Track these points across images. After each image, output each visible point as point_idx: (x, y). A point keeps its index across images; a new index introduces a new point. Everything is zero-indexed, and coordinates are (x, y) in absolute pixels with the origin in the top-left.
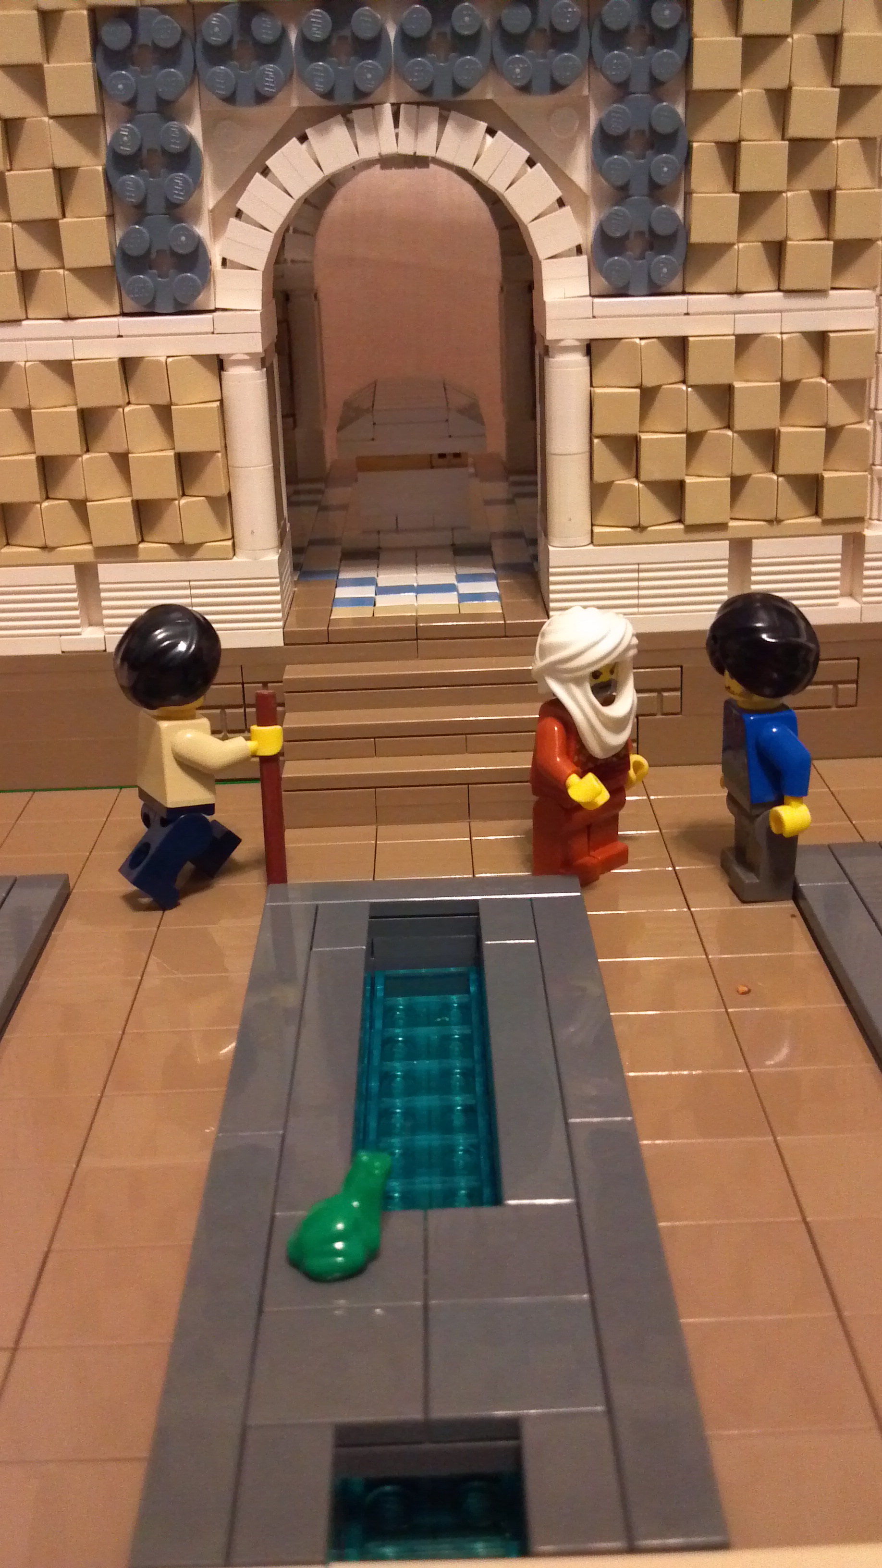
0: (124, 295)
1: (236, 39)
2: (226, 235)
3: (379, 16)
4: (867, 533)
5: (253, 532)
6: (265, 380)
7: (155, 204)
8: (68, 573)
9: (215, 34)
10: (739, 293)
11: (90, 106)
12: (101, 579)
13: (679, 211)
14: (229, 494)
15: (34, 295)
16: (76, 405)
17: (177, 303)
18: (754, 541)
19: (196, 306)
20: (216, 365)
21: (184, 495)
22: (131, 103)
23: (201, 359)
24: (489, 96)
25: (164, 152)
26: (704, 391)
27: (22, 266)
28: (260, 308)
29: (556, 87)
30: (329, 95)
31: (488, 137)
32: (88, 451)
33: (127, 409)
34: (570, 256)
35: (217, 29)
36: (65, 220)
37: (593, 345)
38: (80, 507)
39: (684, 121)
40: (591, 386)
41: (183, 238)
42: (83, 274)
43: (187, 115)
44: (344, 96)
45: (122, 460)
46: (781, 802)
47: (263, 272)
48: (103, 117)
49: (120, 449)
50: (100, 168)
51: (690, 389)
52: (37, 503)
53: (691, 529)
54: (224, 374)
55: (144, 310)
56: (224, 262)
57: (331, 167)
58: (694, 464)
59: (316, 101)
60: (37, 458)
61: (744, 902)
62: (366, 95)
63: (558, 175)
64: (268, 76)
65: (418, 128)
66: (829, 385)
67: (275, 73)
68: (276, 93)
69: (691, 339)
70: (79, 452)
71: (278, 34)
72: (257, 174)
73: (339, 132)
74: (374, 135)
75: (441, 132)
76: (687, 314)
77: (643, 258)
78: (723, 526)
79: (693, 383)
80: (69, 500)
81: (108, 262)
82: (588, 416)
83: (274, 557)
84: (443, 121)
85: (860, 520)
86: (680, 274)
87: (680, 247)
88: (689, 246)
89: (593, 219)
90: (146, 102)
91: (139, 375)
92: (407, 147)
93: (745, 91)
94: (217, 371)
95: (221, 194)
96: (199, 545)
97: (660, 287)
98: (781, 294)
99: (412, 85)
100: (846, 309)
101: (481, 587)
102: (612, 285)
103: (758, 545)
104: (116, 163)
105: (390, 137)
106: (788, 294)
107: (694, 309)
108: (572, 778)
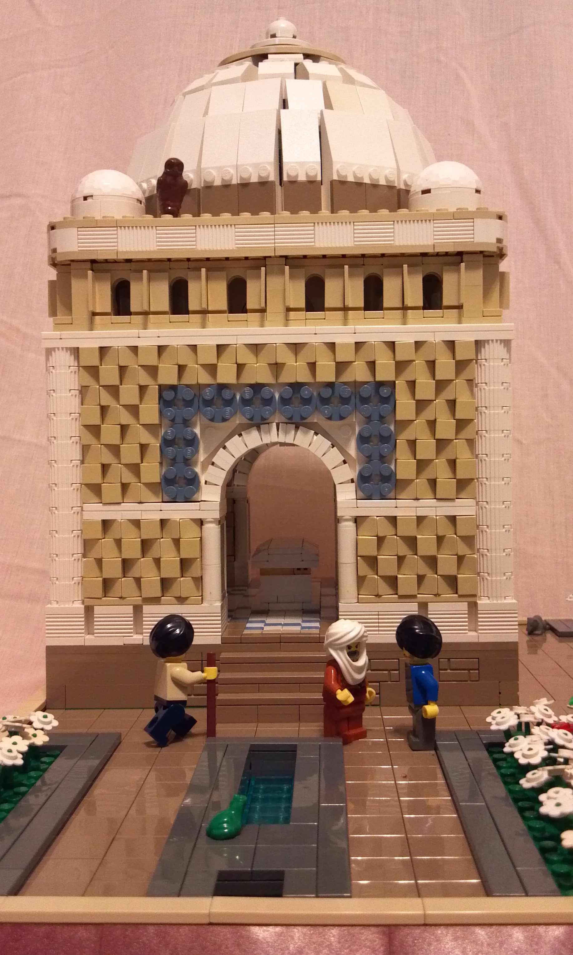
0: (164, 493)
1: (216, 397)
2: (208, 471)
3: (272, 390)
4: (478, 602)
5: (211, 593)
6: (220, 529)
7: (180, 459)
8: (130, 609)
9: (207, 396)
10: (417, 499)
11: (157, 421)
12: (144, 612)
13: (393, 467)
14: (202, 577)
15: (128, 493)
16: (140, 538)
17: (185, 497)
18: (429, 603)
19: (193, 499)
20: (200, 523)
21: (182, 577)
22: (173, 420)
23: (194, 520)
24: (315, 421)
25: (185, 439)
26: (404, 538)
27: (124, 481)
28: (219, 500)
29: (342, 418)
30: (251, 419)
31: (315, 436)
32: (143, 557)
33: (162, 540)
34: (348, 483)
35: (208, 394)
36: (142, 464)
37: (357, 518)
38: (138, 581)
39: (394, 431)
40: (357, 535)
41: (190, 472)
42: (148, 485)
43: (195, 426)
44: (257, 420)
45: (157, 561)
46: (427, 704)
47: (222, 487)
48: (161, 425)
49: (157, 556)
50: (158, 445)
51: (398, 538)
52: (120, 578)
53: (401, 597)
54: (203, 526)
55: (172, 500)
56: (206, 482)
57: (251, 446)
58: (402, 569)
59: (245, 421)
60: (122, 559)
61: (413, 750)
62: (265, 419)
63: (343, 451)
64: (227, 411)
65: (286, 432)
66: (458, 538)
67: (230, 410)
68: (230, 418)
69: (398, 517)
70: (139, 557)
71: (232, 397)
72: (221, 449)
73: (255, 433)
74: (269, 435)
75: (295, 434)
76: (396, 507)
77: (378, 485)
78: (414, 596)
79: (399, 535)
80: (134, 577)
81: (159, 481)
82: (355, 548)
83: (219, 604)
84: (297, 428)
85: (475, 596)
86: (394, 491)
87: (393, 480)
88: (397, 480)
89: (358, 469)
90: (179, 420)
91: (168, 526)
92: (282, 439)
93: (417, 421)
94: (200, 525)
95: (206, 456)
96: (187, 598)
97: (386, 496)
98: (435, 500)
99: (284, 416)
100: (463, 507)
101: (313, 625)
102: (365, 495)
103: (430, 606)
104: (165, 443)
105: (275, 435)
106: (438, 500)
107: (399, 505)
108: (339, 691)
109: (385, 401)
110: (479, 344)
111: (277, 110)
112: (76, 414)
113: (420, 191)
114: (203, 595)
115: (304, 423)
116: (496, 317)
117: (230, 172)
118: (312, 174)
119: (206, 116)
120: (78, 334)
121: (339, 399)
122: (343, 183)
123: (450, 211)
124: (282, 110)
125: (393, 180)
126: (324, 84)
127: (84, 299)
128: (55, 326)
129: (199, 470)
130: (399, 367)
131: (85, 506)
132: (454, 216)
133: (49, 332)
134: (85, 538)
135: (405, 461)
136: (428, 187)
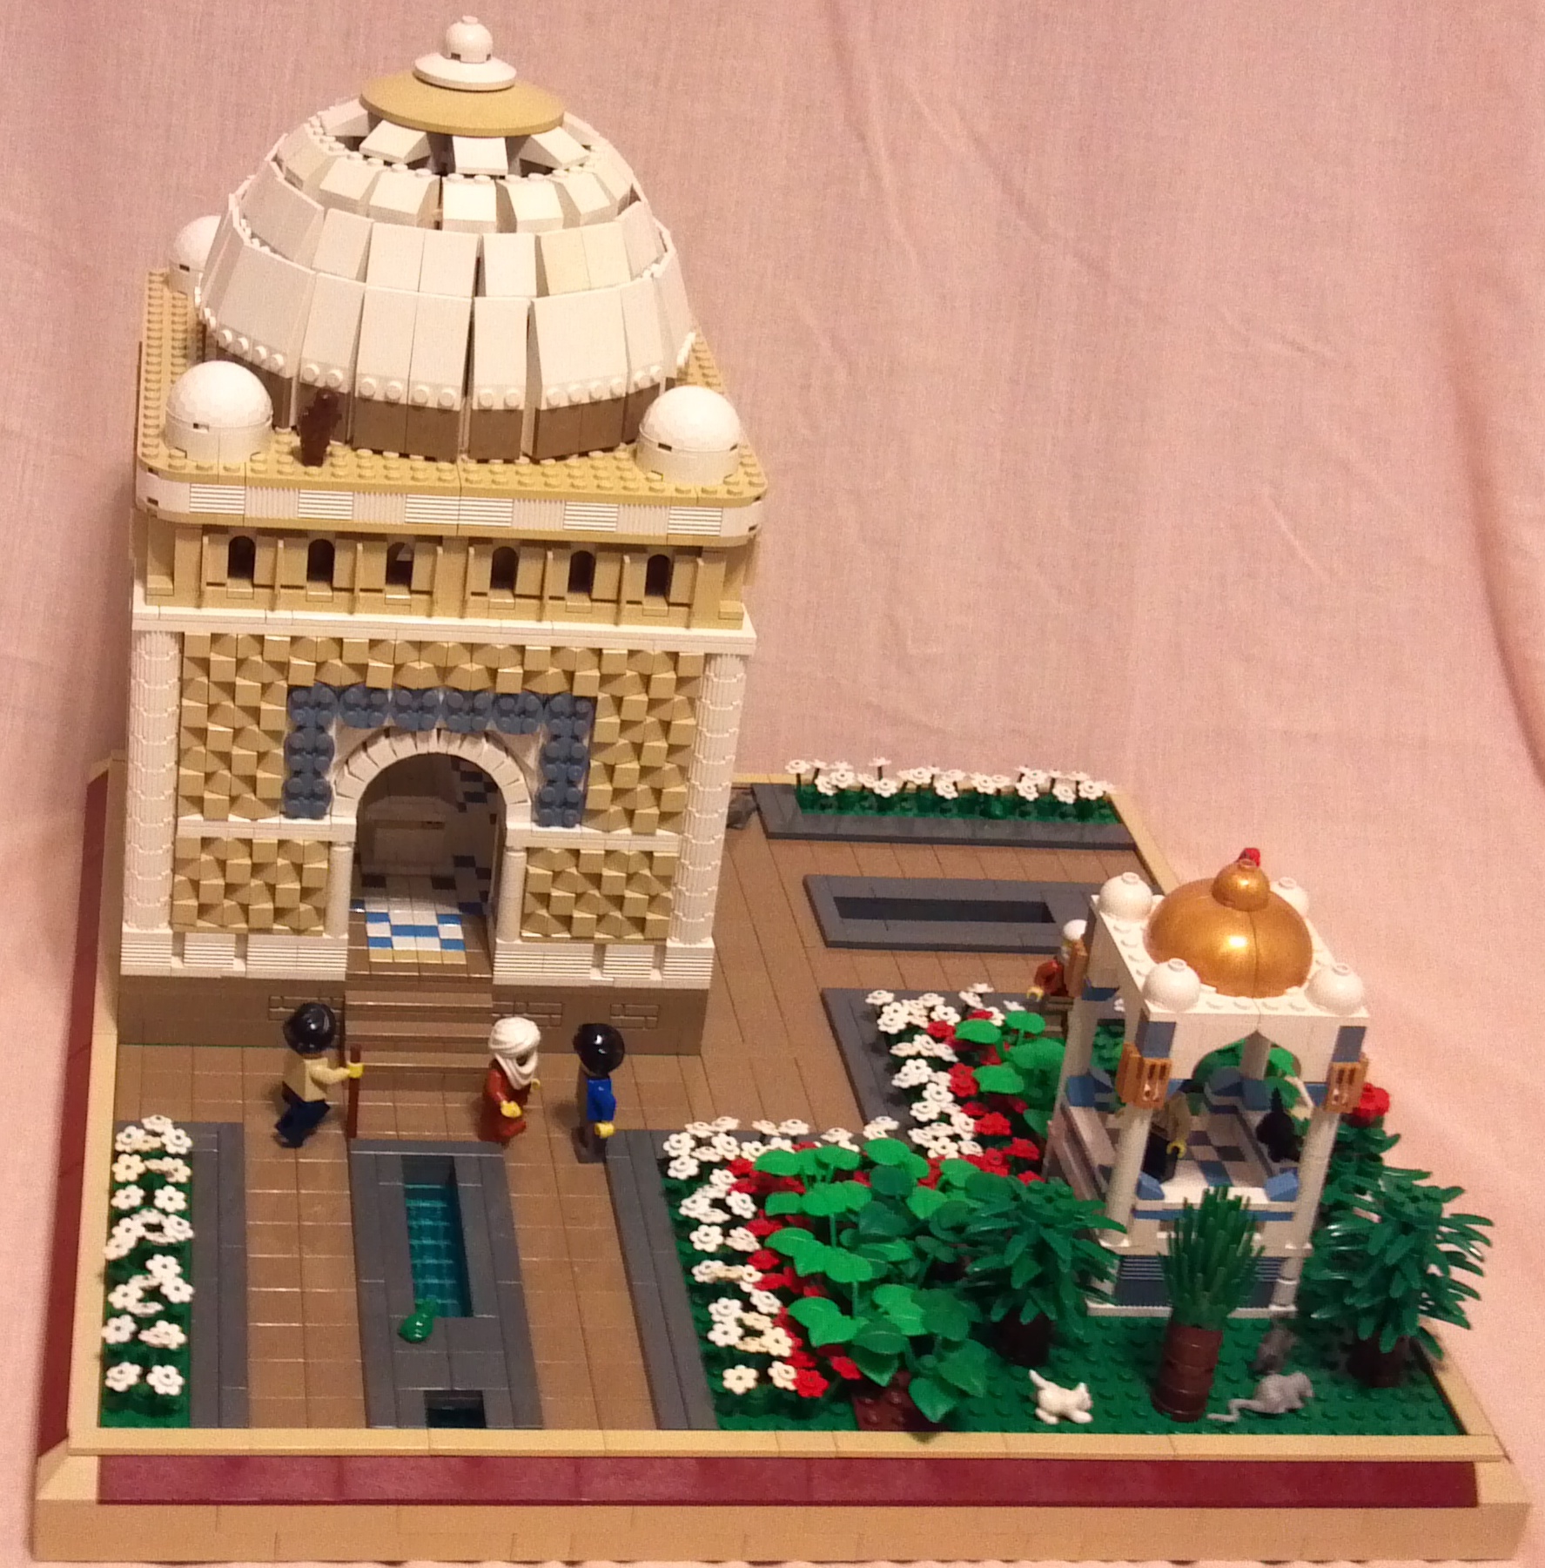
0: (284, 810)
1: (362, 701)
3: (436, 695)
4: (668, 945)
5: (336, 925)
6: (352, 853)
7: (308, 770)
8: (231, 938)
9: (350, 698)
10: (609, 829)
11: (284, 728)
12: (249, 942)
13: (581, 792)
14: (326, 907)
16: (251, 860)
17: (312, 814)
19: (322, 814)
20: (328, 844)
21: (302, 905)
22: (303, 725)
23: (321, 843)
24: (488, 728)
25: (316, 746)
26: (587, 874)
29: (523, 731)
32: (253, 881)
33: (278, 863)
34: (522, 803)
35: (352, 696)
36: (259, 775)
37: (530, 849)
38: (245, 905)
39: (587, 753)
40: (528, 867)
41: (321, 788)
42: (265, 800)
43: (329, 728)
44: (413, 725)
45: (271, 885)
46: (600, 1121)
47: (358, 801)
49: (271, 881)
50: (282, 752)
51: (579, 874)
52: (221, 902)
53: (574, 937)
54: (332, 850)
55: (294, 817)
56: (339, 794)
57: (402, 755)
58: (579, 904)
59: (396, 725)
60: (225, 883)
61: (580, 1162)
62: (424, 724)
63: (519, 761)
64: (375, 717)
65: (449, 742)
66: (653, 875)
67: (379, 716)
69: (582, 851)
70: (248, 881)
71: (383, 701)
72: (361, 752)
73: (408, 739)
74: (426, 742)
75: (461, 744)
76: (581, 838)
77: (560, 810)
78: (591, 937)
79: (581, 871)
80: (239, 901)
81: (279, 796)
82: (524, 882)
83: (346, 936)
84: (463, 740)
85: (664, 939)
86: (579, 820)
87: (580, 808)
88: (585, 808)
90: (310, 723)
91: (287, 848)
92: (443, 749)
93: (620, 742)
94: (329, 848)
95: (340, 757)
96: (306, 930)
97: (568, 825)
98: (631, 832)
99: (449, 722)
100: (664, 842)
101: (453, 931)
102: (543, 821)
103: (609, 947)
104: (291, 750)
105: (434, 745)
106: (634, 833)
107: (585, 837)
108: (504, 1103)
109: (583, 716)
110: (709, 657)
111: (470, 301)
112: (173, 709)
113: (657, 441)
114: (324, 924)
115: (473, 733)
116: (736, 620)
117: (398, 390)
118: (512, 404)
119: (365, 281)
120: (182, 615)
121: (524, 712)
122: (553, 411)
123: (693, 495)
124: (477, 299)
125: (621, 392)
126: (538, 240)
127: (192, 568)
128: (148, 596)
129: (331, 777)
130: (605, 680)
131: (180, 819)
132: (698, 502)
133: (142, 609)
134: (177, 856)
135: (599, 788)
136: (668, 443)
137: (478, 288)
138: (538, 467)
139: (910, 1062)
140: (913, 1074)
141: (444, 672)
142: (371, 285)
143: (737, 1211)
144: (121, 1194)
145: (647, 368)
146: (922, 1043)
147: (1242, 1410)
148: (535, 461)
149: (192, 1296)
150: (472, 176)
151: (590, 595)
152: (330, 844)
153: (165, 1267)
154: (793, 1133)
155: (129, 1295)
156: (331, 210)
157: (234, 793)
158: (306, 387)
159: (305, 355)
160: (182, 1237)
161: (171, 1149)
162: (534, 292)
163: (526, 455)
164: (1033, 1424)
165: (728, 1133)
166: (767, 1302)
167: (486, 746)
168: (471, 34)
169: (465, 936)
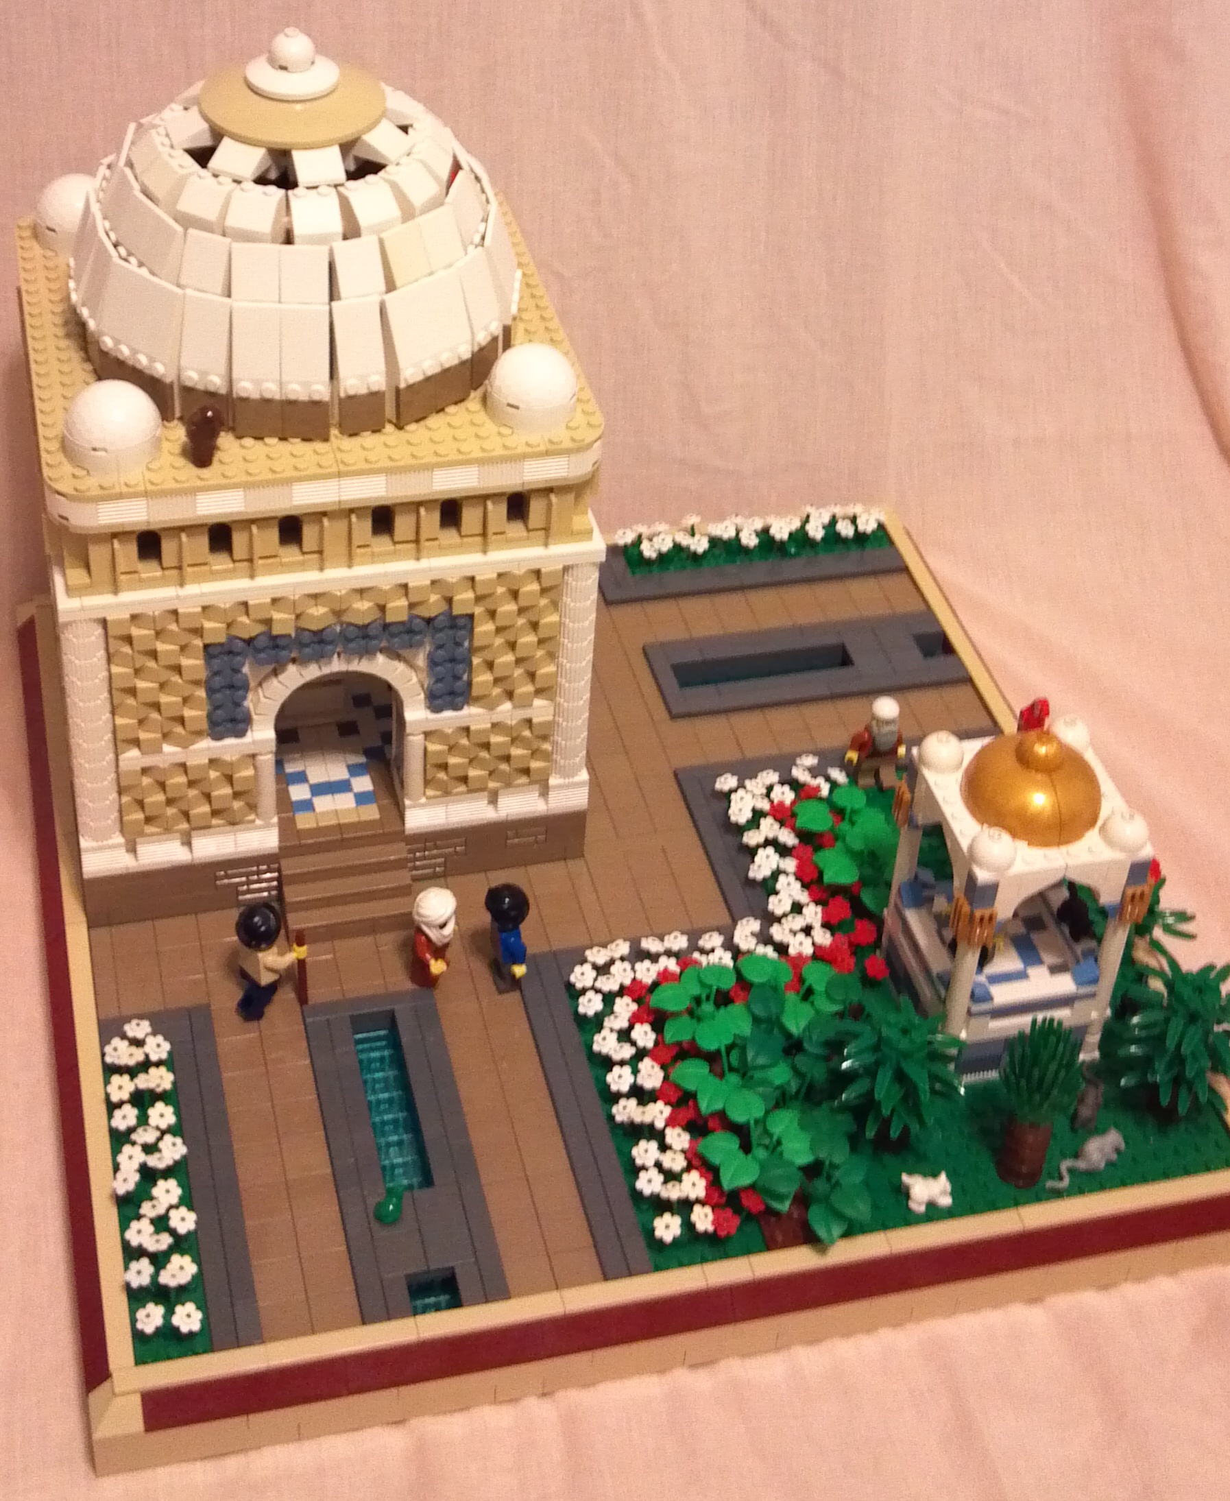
1: (270, 645)
2: (259, 705)
4: (550, 783)
5: (266, 813)
7: (228, 703)
9: (260, 644)
10: (493, 709)
11: (203, 677)
12: (192, 837)
15: (170, 739)
16: (187, 778)
17: (236, 735)
18: (499, 790)
22: (220, 671)
23: (247, 755)
25: (234, 686)
26: (477, 744)
33: (211, 776)
36: (186, 713)
37: (427, 732)
38: (185, 813)
40: (426, 746)
41: (241, 715)
42: (194, 733)
45: (207, 795)
46: (514, 965)
47: (275, 717)
49: (206, 791)
50: (204, 695)
51: (470, 744)
52: (165, 814)
53: (471, 791)
54: (256, 758)
55: (220, 739)
56: (257, 714)
57: (309, 678)
58: (473, 765)
60: (167, 798)
64: (282, 654)
65: (349, 663)
66: (533, 736)
67: (286, 653)
69: (471, 727)
70: (186, 794)
71: (288, 643)
73: (313, 666)
74: (329, 666)
76: (470, 718)
77: (450, 700)
78: (485, 789)
79: (472, 742)
80: (180, 810)
81: (206, 728)
82: (424, 756)
83: (275, 820)
84: (360, 659)
85: (547, 780)
86: (466, 704)
88: (471, 697)
90: (227, 669)
91: (217, 762)
92: (344, 668)
96: (240, 822)
97: (457, 709)
100: (541, 709)
101: (363, 783)
102: (436, 709)
103: (500, 792)
104: (211, 691)
105: (336, 666)
106: (515, 707)
107: (472, 715)
108: (432, 962)
109: (463, 627)
110: (566, 569)
111: (327, 308)
112: (105, 674)
113: (506, 402)
114: (257, 815)
115: (368, 652)
116: (587, 534)
117: (271, 390)
118: (375, 388)
119: (229, 296)
120: (102, 602)
121: (410, 631)
122: (410, 387)
123: (542, 448)
124: (334, 304)
125: (466, 355)
126: (381, 243)
127: (106, 563)
128: (69, 591)
129: (248, 703)
130: (479, 599)
131: (121, 757)
132: (547, 453)
133: (65, 604)
134: (122, 784)
135: (482, 678)
136: (516, 403)
137: (333, 295)
138: (402, 432)
139: (761, 852)
140: (765, 863)
141: (338, 613)
142: (237, 302)
143: (641, 1043)
144: (118, 1114)
145: (486, 328)
146: (769, 827)
147: (1071, 1171)
148: (400, 427)
149: (197, 1223)
150: (316, 187)
151: (459, 531)
152: (253, 756)
153: (168, 1191)
154: (675, 948)
155: (142, 1234)
156: (191, 231)
157: (165, 730)
158: (188, 391)
159: (183, 363)
160: (177, 1157)
161: (154, 1058)
162: (383, 287)
163: (390, 422)
164: (908, 1219)
165: (622, 959)
166: (678, 1138)
167: (381, 658)
168: (294, 44)
169: (374, 786)
